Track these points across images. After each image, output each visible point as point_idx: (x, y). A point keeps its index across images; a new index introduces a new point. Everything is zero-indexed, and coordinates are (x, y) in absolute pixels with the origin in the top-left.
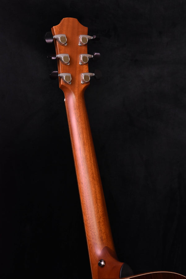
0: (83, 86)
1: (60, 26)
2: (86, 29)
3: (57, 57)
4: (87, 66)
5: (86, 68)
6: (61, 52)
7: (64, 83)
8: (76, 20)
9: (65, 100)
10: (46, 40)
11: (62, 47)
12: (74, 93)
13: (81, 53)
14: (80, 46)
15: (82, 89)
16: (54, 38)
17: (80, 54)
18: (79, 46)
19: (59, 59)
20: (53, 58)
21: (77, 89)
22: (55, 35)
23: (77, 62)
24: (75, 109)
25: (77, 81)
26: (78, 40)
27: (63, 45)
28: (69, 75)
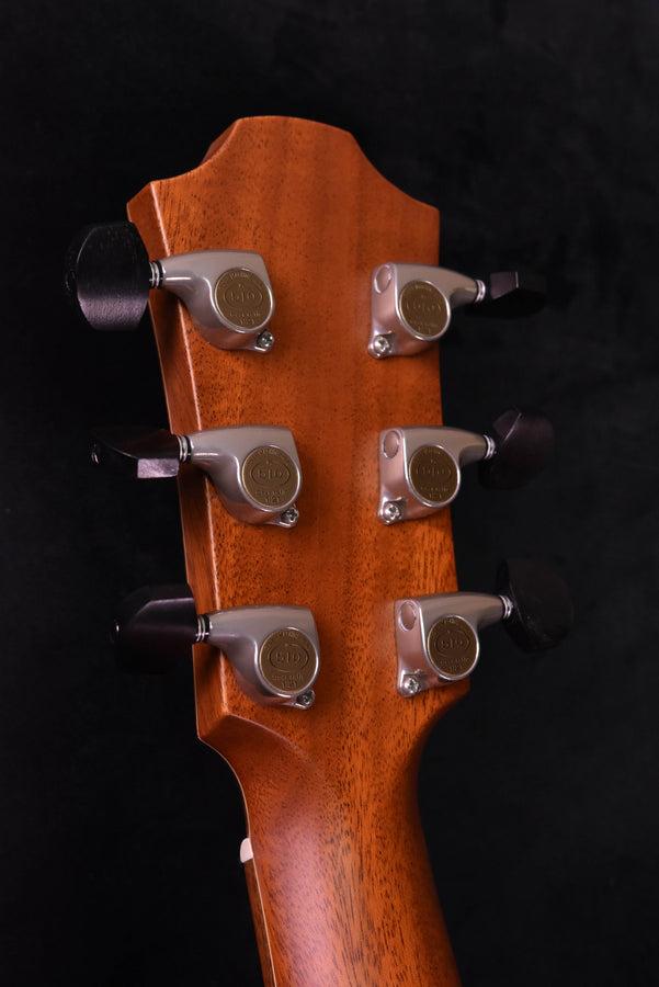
0: (417, 719)
1: (209, 183)
2: (424, 220)
3: (184, 454)
4: (440, 535)
5: (433, 548)
6: (224, 405)
7: (247, 703)
8: (341, 142)
9: (247, 851)
10: (83, 304)
11: (230, 362)
12: (341, 788)
13: (388, 420)
14: (385, 357)
15: (407, 745)
16: (155, 279)
17: (384, 426)
18: (371, 355)
19: (198, 475)
20: (150, 469)
21: (364, 746)
22: (163, 255)
23: (357, 503)
24: (353, 957)
25: (360, 672)
26: (369, 303)
27: (240, 350)
28: (299, 620)
